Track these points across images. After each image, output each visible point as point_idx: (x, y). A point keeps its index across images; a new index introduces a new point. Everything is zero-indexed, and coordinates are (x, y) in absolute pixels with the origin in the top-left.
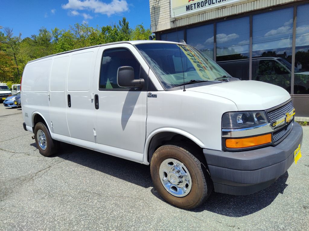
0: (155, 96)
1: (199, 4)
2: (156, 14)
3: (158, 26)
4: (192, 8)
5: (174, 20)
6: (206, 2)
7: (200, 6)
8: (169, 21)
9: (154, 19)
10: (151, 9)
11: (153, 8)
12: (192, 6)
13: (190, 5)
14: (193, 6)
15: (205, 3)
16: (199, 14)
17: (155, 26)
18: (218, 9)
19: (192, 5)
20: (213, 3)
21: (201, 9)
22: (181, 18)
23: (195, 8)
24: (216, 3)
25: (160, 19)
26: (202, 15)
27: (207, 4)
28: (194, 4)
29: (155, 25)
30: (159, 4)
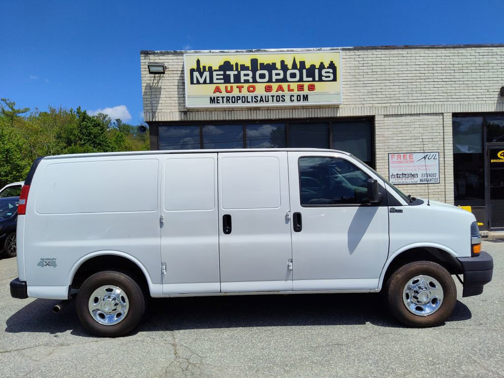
0: (400, 211)
1: (228, 99)
2: (153, 96)
3: (157, 114)
4: (219, 101)
5: (186, 110)
6: (238, 98)
7: (230, 101)
8: (177, 110)
9: (149, 102)
10: (143, 88)
11: (148, 88)
12: (218, 99)
13: (216, 97)
14: (221, 99)
15: (237, 100)
16: (224, 110)
17: (151, 113)
18: (250, 109)
19: (219, 97)
20: (248, 102)
21: (231, 105)
22: (197, 110)
23: (223, 102)
24: (252, 102)
25: (160, 105)
26: (230, 113)
27: (240, 101)
28: (222, 97)
29: (151, 111)
30: (160, 84)
